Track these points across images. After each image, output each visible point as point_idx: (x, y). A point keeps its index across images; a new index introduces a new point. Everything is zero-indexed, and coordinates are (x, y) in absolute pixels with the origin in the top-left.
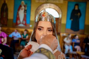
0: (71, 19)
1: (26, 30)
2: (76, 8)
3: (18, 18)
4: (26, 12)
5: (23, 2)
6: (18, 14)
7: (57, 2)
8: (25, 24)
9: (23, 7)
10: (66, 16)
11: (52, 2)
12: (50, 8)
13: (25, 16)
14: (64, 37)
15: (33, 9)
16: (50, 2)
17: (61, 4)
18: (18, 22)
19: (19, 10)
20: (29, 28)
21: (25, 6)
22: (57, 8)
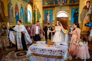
0: (73, 18)
1: (51, 25)
2: (76, 12)
3: (47, 20)
4: (51, 16)
5: (49, 11)
6: (47, 17)
7: (66, 10)
8: (51, 22)
9: (49, 14)
10: (71, 16)
11: (63, 10)
12: (62, 12)
13: (50, 18)
14: (70, 27)
15: (54, 14)
16: (62, 10)
17: (68, 10)
18: (47, 21)
19: (47, 15)
20: (53, 24)
21: (50, 13)
22: (66, 12)
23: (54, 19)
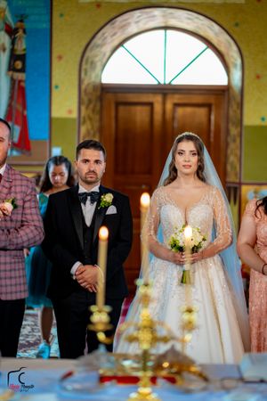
4: (23, 70)
12: (166, 28)
23: (65, 104)
